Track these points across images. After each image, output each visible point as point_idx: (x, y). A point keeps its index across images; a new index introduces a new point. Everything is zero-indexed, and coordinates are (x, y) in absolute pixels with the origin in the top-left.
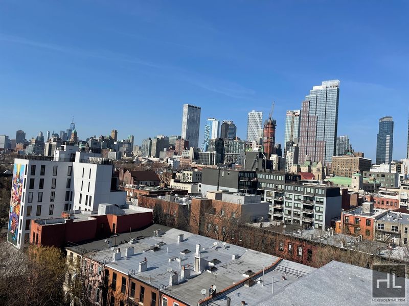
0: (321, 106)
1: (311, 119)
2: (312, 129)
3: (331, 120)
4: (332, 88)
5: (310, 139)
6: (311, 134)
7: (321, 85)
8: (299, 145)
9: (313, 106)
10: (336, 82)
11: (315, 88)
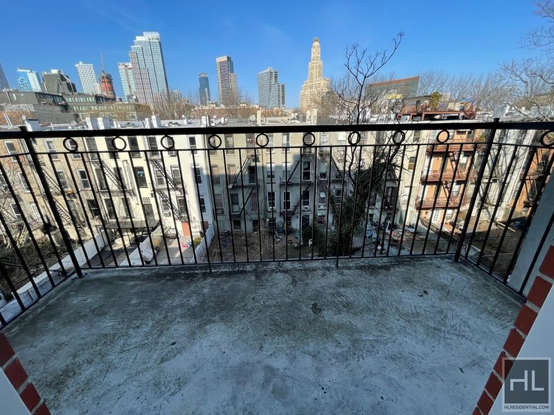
0: (148, 59)
1: (142, 71)
2: (146, 81)
3: (161, 73)
4: (154, 41)
5: (146, 91)
6: (146, 86)
7: (143, 35)
8: (138, 97)
9: (141, 58)
10: (156, 35)
11: (139, 38)
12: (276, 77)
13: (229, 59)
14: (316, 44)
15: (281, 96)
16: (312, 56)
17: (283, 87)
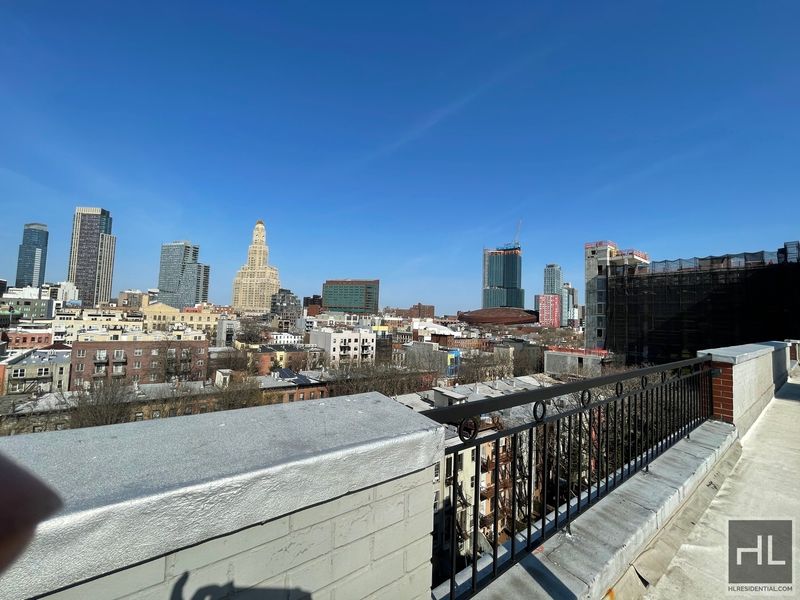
12: (195, 254)
13: (104, 212)
14: (260, 226)
15: (202, 281)
16: (254, 239)
17: (207, 269)
